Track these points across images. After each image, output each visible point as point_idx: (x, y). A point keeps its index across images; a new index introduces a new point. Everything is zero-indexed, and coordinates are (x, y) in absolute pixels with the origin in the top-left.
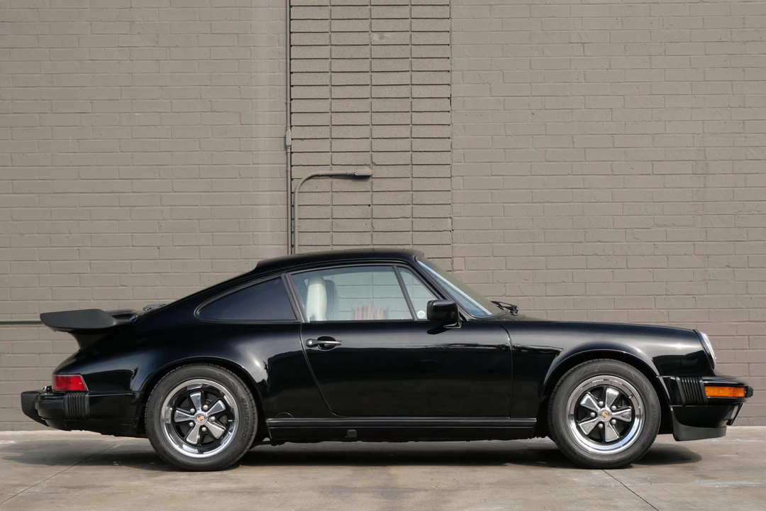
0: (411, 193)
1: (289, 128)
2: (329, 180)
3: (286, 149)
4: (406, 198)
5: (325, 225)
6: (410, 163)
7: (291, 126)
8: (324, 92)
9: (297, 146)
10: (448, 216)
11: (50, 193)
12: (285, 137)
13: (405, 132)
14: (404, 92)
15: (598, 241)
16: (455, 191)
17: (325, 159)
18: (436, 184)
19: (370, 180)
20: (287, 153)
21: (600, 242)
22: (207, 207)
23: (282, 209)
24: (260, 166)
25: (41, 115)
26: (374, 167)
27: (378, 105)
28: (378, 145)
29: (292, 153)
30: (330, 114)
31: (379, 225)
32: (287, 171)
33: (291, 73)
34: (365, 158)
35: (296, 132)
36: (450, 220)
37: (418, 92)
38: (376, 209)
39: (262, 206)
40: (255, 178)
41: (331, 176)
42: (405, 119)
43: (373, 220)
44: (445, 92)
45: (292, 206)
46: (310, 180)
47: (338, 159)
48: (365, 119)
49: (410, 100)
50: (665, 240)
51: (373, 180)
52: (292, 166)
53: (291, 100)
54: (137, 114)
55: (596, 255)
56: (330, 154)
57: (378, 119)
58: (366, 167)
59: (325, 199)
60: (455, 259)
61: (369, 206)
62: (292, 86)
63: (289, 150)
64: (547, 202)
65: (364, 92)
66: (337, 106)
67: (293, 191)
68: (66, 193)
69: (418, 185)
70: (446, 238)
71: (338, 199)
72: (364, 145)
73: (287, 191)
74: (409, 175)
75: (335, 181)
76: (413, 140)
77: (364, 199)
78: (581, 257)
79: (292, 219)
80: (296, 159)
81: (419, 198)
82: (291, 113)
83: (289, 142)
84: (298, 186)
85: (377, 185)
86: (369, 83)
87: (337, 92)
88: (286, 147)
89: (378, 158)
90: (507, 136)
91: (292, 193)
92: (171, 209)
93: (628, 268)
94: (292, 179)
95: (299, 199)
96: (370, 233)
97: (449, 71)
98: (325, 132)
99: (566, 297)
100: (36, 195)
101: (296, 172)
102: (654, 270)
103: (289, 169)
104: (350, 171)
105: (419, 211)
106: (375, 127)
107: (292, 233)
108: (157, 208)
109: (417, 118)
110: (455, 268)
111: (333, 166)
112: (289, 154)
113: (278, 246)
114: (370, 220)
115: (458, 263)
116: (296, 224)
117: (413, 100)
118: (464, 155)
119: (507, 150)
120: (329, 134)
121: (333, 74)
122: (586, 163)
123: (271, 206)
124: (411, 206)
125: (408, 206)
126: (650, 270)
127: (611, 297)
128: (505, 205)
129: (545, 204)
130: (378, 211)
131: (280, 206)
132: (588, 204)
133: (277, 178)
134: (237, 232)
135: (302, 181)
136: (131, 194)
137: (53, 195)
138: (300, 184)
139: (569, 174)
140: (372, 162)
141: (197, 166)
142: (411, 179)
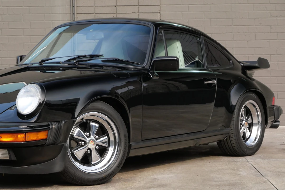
4: (135, 2)
10: (158, 12)
21: (241, 25)
36: (159, 14)
38: (118, 8)
39: (57, 7)
50: (276, 24)
55: (239, 33)
59: (91, 3)
61: (115, 6)
64: (212, 4)
71: (98, 3)
77: (112, 2)
78: (230, 34)
79: (73, 14)
81: (142, 2)
92: (7, 8)
93: (256, 40)
95: (77, 3)
102: (270, 41)
105: (142, 9)
114: (116, 14)
116: (76, 16)
123: (62, 7)
124: (138, 6)
125: (136, 7)
126: (268, 41)
127: (247, 56)
128: (189, 5)
129: (211, 5)
130: (120, 9)
131: (67, 7)
132: (234, 5)
134: (43, 21)
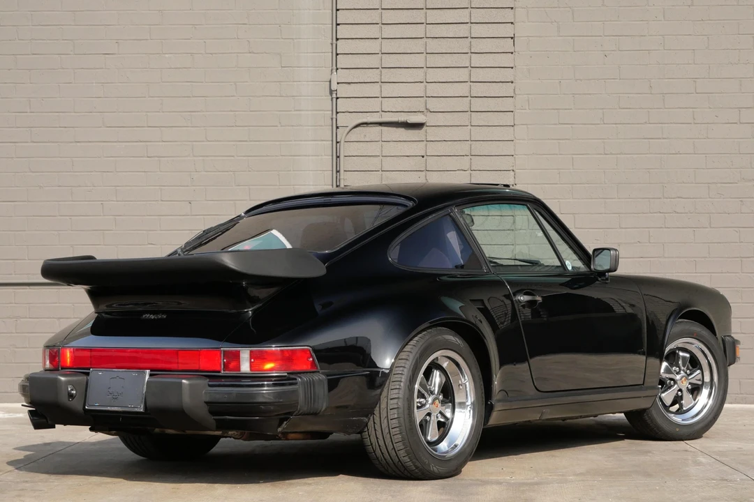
0: (469, 142)
1: (334, 71)
2: (379, 128)
3: (331, 94)
4: (464, 148)
5: (373, 179)
6: (468, 109)
7: (337, 69)
8: (373, 31)
9: (343, 91)
10: (511, 168)
11: (72, 142)
12: (330, 81)
13: (462, 75)
14: (462, 30)
15: (679, 197)
16: (518, 141)
17: (374, 105)
18: (497, 134)
19: (425, 128)
20: (332, 98)
21: (681, 198)
22: (245, 158)
23: (327, 161)
24: (303, 112)
25: (62, 56)
26: (429, 114)
27: (433, 46)
28: (433, 90)
29: (337, 98)
30: (380, 55)
31: (434, 178)
32: (332, 119)
33: (337, 10)
34: (418, 104)
35: (343, 76)
36: (512, 173)
37: (478, 30)
38: (430, 160)
39: (305, 157)
40: (297, 126)
41: (381, 124)
42: (464, 61)
43: (428, 173)
44: (507, 31)
45: (338, 157)
46: (357, 129)
47: (388, 105)
48: (419, 61)
49: (469, 39)
51: (427, 128)
52: (337, 113)
53: (337, 39)
54: (167, 56)
55: (676, 212)
56: (380, 99)
57: (433, 61)
58: (419, 114)
59: (373, 149)
61: (423, 157)
62: (339, 24)
63: (334, 96)
64: (621, 154)
65: (418, 31)
66: (389, 46)
67: (338, 140)
68: (90, 142)
69: (478, 134)
71: (390, 149)
72: (418, 90)
73: (332, 141)
74: (467, 123)
75: (385, 129)
76: (472, 84)
77: (418, 149)
78: (659, 214)
79: (338, 172)
80: (342, 105)
81: (478, 148)
82: (337, 54)
83: (334, 87)
84: (344, 135)
85: (430, 133)
86: (423, 21)
87: (389, 31)
88: (331, 92)
89: (433, 105)
90: (576, 80)
91: (337, 142)
92: (204, 160)
93: (711, 227)
94: (337, 128)
95: (345, 149)
97: (512, 8)
98: (373, 76)
99: (642, 259)
100: (56, 144)
101: (342, 120)
102: (740, 229)
103: (334, 116)
104: (402, 118)
105: (478, 163)
106: (430, 69)
107: (337, 186)
108: (189, 158)
109: (477, 60)
111: (383, 113)
112: (334, 100)
114: (424, 173)
116: (342, 177)
117: (472, 40)
118: (529, 100)
119: (576, 96)
120: (379, 77)
121: (383, 11)
122: (665, 110)
123: (314, 157)
124: (469, 157)
125: (466, 157)
126: (737, 229)
127: (693, 259)
128: (574, 156)
129: (618, 156)
130: (432, 163)
131: (326, 157)
132: (666, 156)
133: (321, 126)
134: (276, 185)
135: (348, 129)
136: (161, 143)
137: (74, 144)
138: (346, 132)
139: (646, 123)
140: (427, 109)
141: (232, 113)
142: (469, 127)
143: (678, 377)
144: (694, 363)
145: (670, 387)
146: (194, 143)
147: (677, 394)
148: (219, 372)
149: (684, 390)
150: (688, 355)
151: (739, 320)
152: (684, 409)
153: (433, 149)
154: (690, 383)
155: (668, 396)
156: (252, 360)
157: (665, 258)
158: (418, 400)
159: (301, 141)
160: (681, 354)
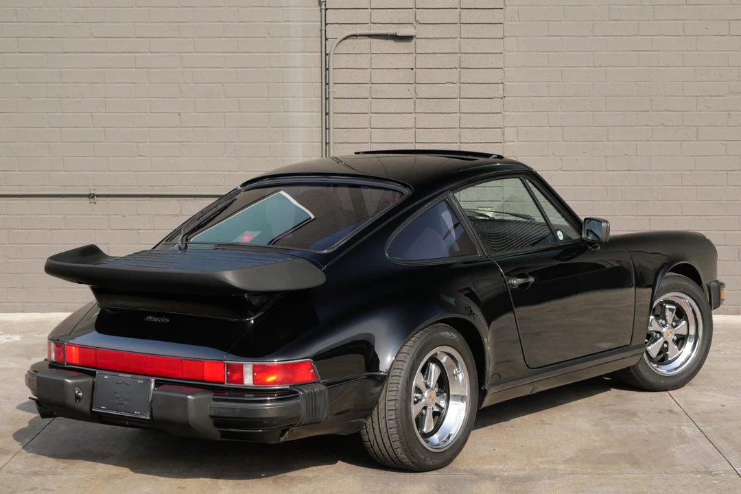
0: (459, 55)
2: (368, 40)
3: (320, 5)
4: (453, 61)
5: (363, 91)
6: (457, 21)
9: (332, 2)
10: (500, 81)
11: (60, 53)
15: (667, 110)
16: (507, 53)
17: (363, 16)
18: (486, 46)
19: (414, 40)
20: (321, 10)
21: (669, 111)
22: (233, 70)
23: (316, 73)
24: (291, 23)
26: (418, 26)
28: (422, 1)
29: (326, 9)
31: (423, 91)
32: (321, 30)
34: (407, 16)
36: (501, 86)
38: (419, 73)
39: (294, 69)
40: (286, 37)
41: (370, 36)
43: (417, 85)
45: (327, 69)
46: (346, 40)
47: (378, 16)
51: (417, 40)
52: (326, 24)
55: (663, 125)
56: (369, 10)
58: (409, 26)
59: (363, 61)
60: (506, 130)
61: (412, 69)
63: (323, 7)
64: (610, 66)
67: (328, 52)
68: (77, 52)
69: (468, 46)
70: (496, 106)
71: (379, 61)
72: (407, 1)
73: (321, 52)
74: (456, 35)
75: (374, 41)
77: (407, 61)
78: (646, 128)
79: (327, 84)
80: (331, 16)
81: (468, 61)
84: (334, 47)
85: (420, 45)
88: (320, 3)
89: (423, 16)
91: (326, 54)
92: (192, 72)
93: (698, 140)
94: (326, 39)
95: (334, 62)
96: (413, 100)
99: (628, 172)
100: (43, 55)
101: (331, 31)
102: (727, 142)
103: (323, 27)
104: (391, 30)
105: (467, 76)
107: (326, 99)
108: (177, 70)
110: (506, 139)
111: (372, 25)
112: (323, 11)
113: (311, 114)
114: (413, 86)
115: (510, 133)
116: (331, 90)
118: (518, 12)
119: (566, 7)
122: (655, 22)
123: (304, 69)
124: (458, 70)
125: (455, 70)
126: (723, 142)
127: (679, 172)
128: (563, 69)
129: (607, 68)
130: (422, 76)
131: (314, 69)
132: (655, 68)
133: (310, 37)
134: (265, 97)
135: (338, 41)
136: (149, 54)
137: (62, 55)
138: (335, 44)
139: (636, 35)
140: (416, 21)
141: (222, 23)
142: (459, 39)
143: (664, 330)
144: (680, 314)
145: (656, 340)
146: (183, 54)
147: (663, 345)
148: (223, 383)
149: (670, 342)
150: (674, 307)
151: (724, 232)
152: (669, 359)
153: (422, 61)
154: (676, 335)
155: (654, 349)
156: (255, 374)
157: (651, 170)
158: (415, 395)
159: (290, 52)
160: (667, 306)
